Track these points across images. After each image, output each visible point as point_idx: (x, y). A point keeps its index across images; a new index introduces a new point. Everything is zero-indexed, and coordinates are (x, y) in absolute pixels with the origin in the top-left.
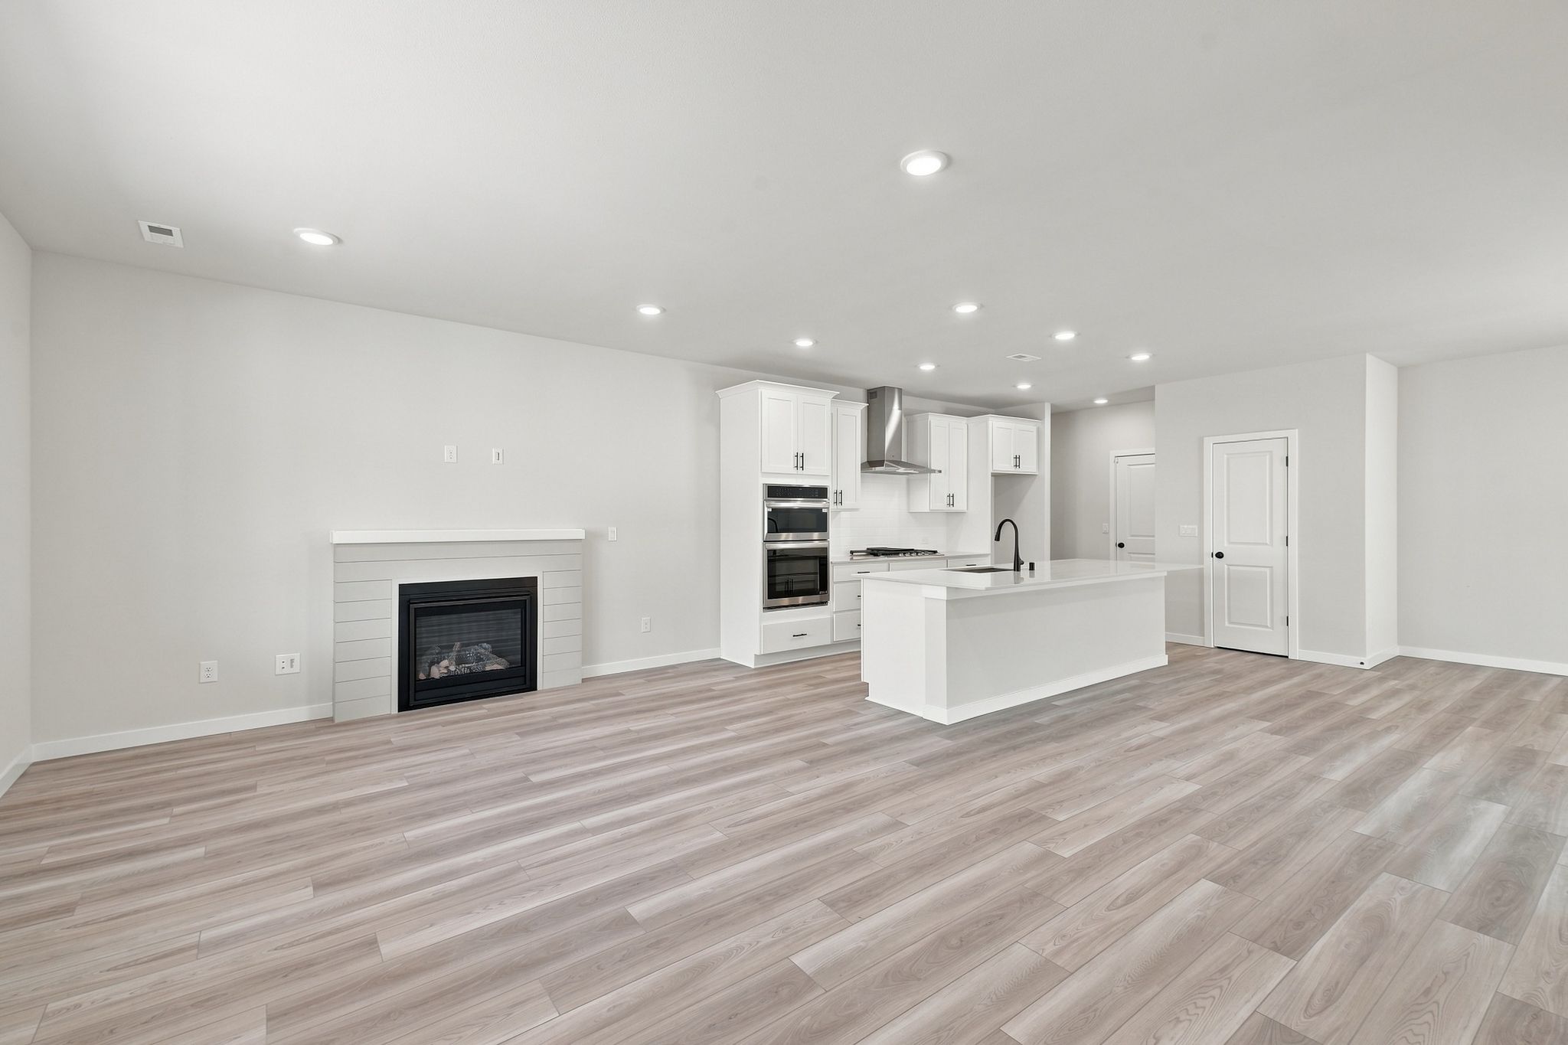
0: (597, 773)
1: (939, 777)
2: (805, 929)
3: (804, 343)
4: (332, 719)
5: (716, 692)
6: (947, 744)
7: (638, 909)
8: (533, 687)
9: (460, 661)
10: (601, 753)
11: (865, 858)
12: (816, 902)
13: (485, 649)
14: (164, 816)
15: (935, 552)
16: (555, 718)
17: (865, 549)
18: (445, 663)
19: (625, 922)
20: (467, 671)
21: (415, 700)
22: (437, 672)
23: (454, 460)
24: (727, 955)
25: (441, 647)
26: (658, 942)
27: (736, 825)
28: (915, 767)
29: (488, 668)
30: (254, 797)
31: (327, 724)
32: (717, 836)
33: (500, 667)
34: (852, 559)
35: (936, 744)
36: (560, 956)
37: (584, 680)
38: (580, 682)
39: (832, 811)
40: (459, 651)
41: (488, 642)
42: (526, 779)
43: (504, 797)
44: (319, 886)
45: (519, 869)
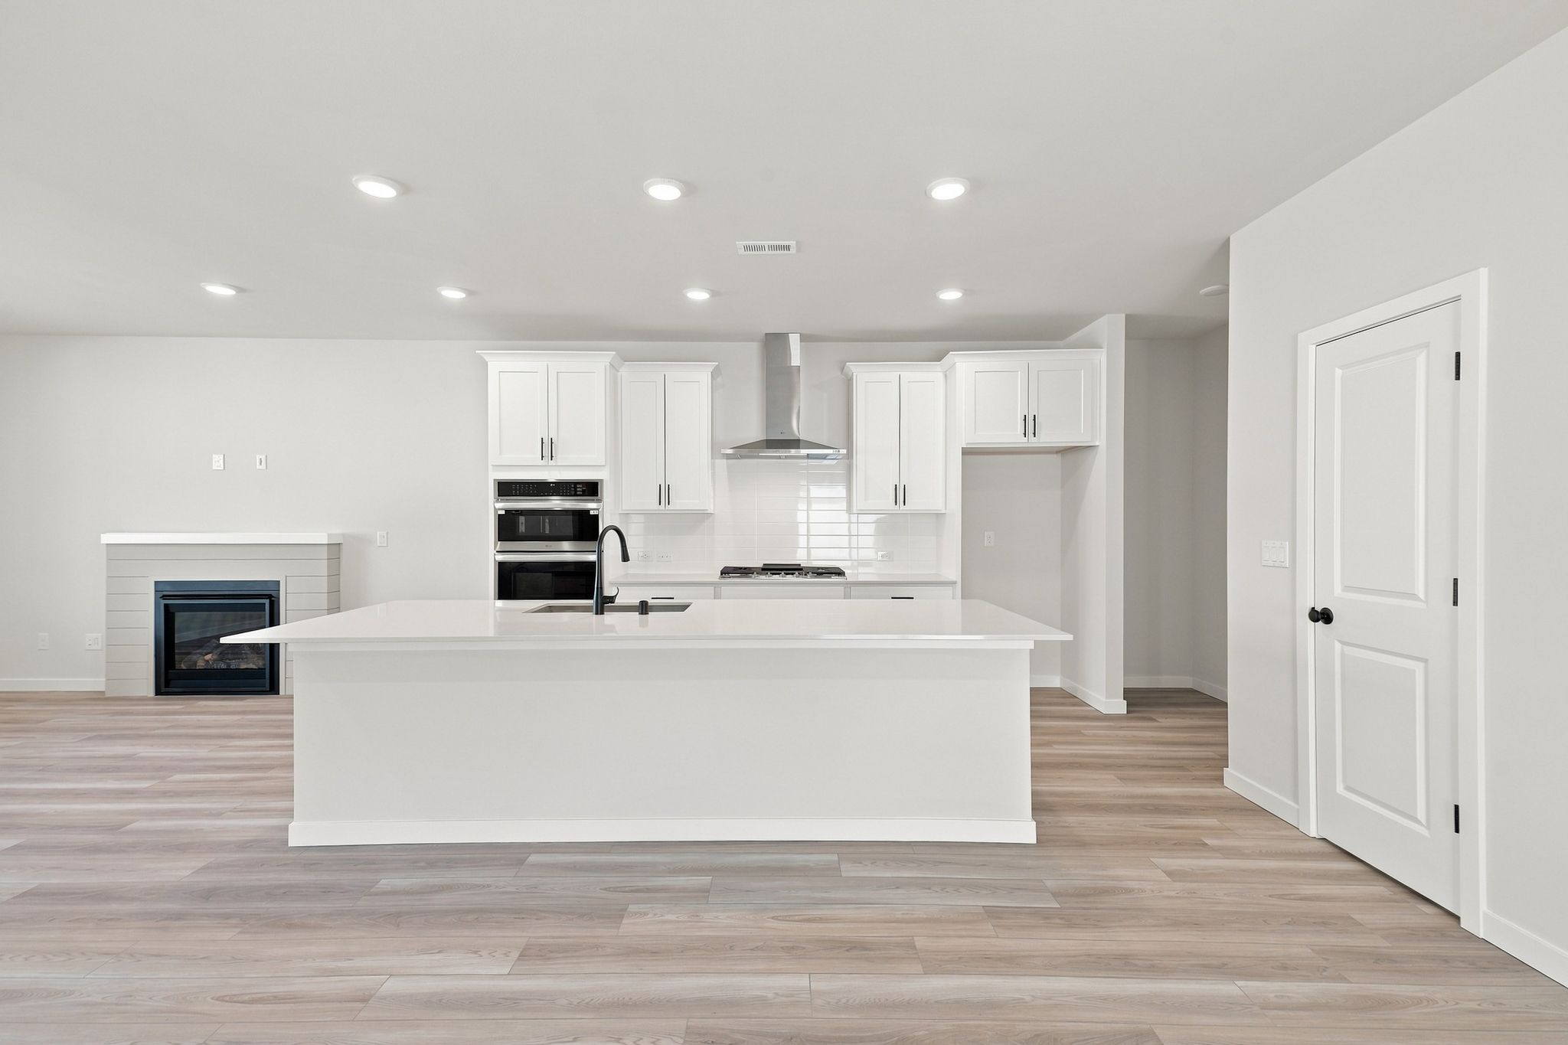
4: (103, 693)
8: (273, 690)
21: (169, 687)
23: (221, 467)
31: (99, 697)
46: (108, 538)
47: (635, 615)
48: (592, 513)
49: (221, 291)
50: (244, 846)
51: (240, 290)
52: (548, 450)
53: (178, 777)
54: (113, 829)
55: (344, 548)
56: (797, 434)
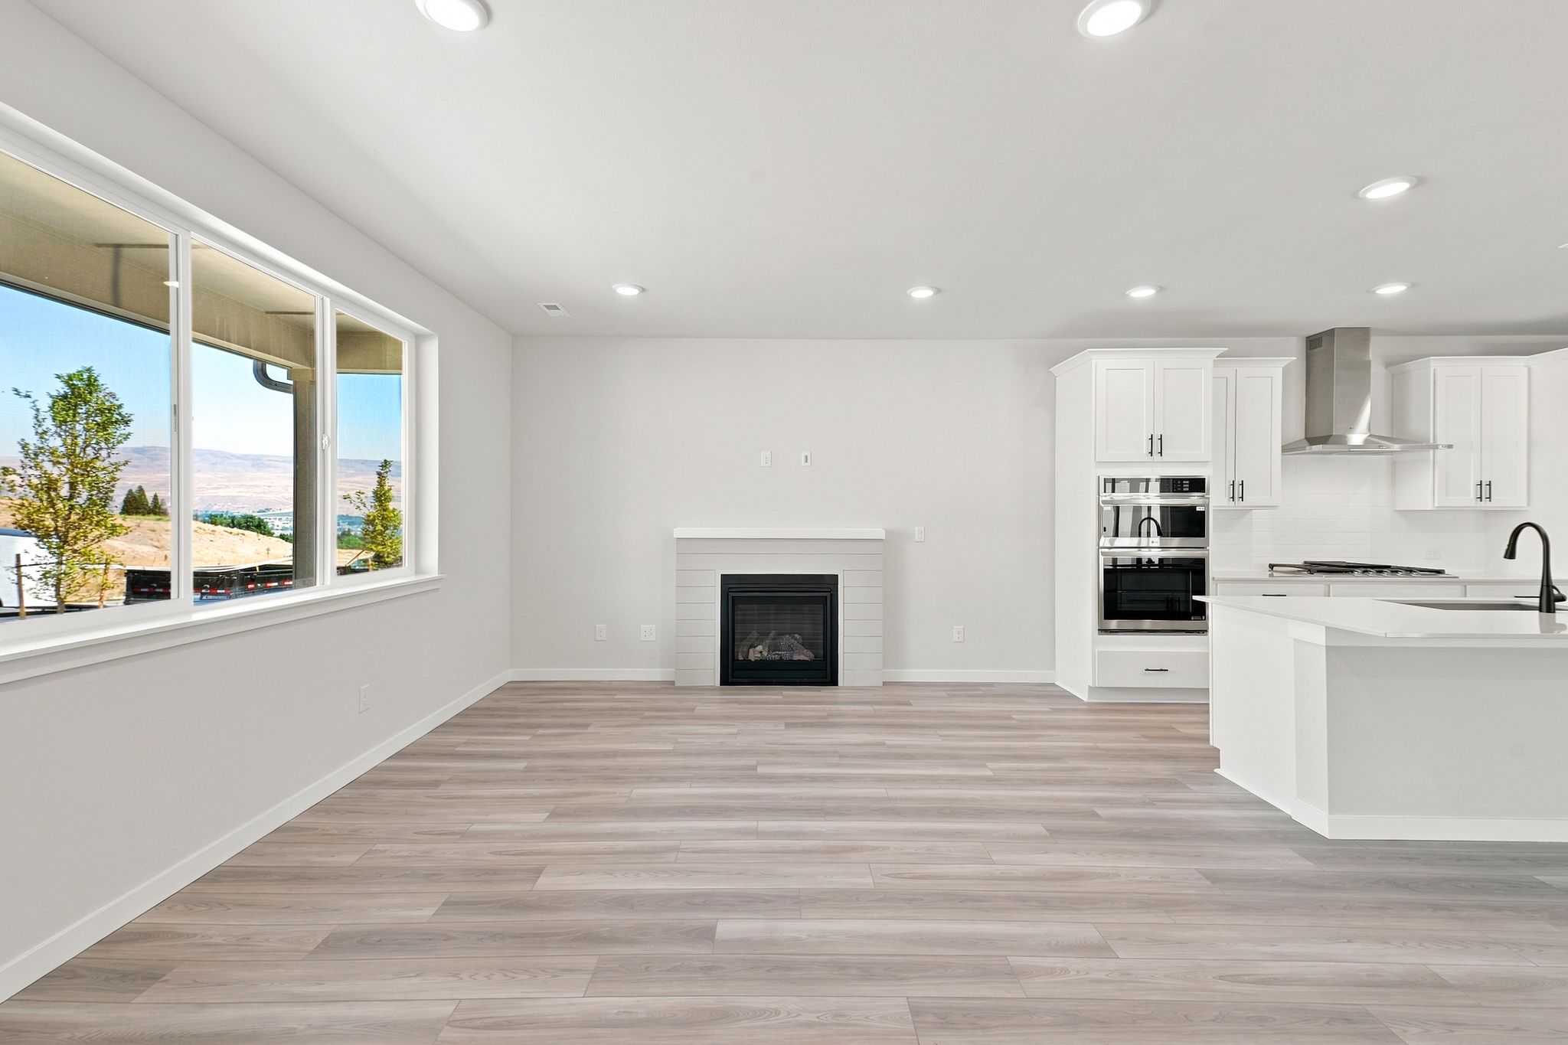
0: (814, 779)
1: (1236, 908)
2: (861, 1026)
3: (1142, 293)
4: (673, 683)
5: (1014, 722)
6: (1303, 866)
7: (730, 927)
8: (833, 681)
9: (773, 648)
10: (836, 760)
11: (1014, 974)
12: (904, 1001)
13: (796, 639)
14: (528, 734)
15: (1439, 572)
16: (830, 716)
17: (1300, 562)
18: (760, 648)
19: (707, 934)
20: (777, 657)
21: (733, 678)
22: (754, 655)
23: (769, 464)
24: (757, 1014)
25: (760, 634)
26: (711, 968)
27: (897, 876)
28: (1208, 883)
29: (796, 658)
30: (585, 733)
31: (669, 686)
32: (867, 881)
33: (806, 658)
34: (1271, 575)
35: (1285, 860)
36: (632, 942)
37: (885, 684)
38: (882, 685)
39: (1024, 900)
40: (774, 639)
41: (799, 634)
42: (754, 768)
43: (725, 780)
44: (555, 815)
45: (677, 849)
48: (1198, 509)
52: (1156, 446)
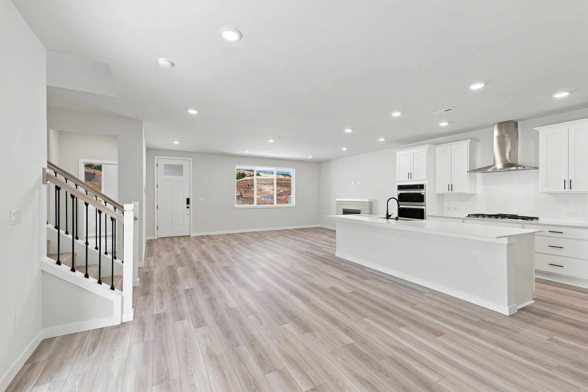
46: (337, 200)
47: (395, 220)
48: (422, 194)
49: (344, 149)
50: (331, 254)
51: (347, 148)
52: (410, 176)
53: (333, 244)
54: (320, 248)
55: (373, 203)
56: (509, 161)
